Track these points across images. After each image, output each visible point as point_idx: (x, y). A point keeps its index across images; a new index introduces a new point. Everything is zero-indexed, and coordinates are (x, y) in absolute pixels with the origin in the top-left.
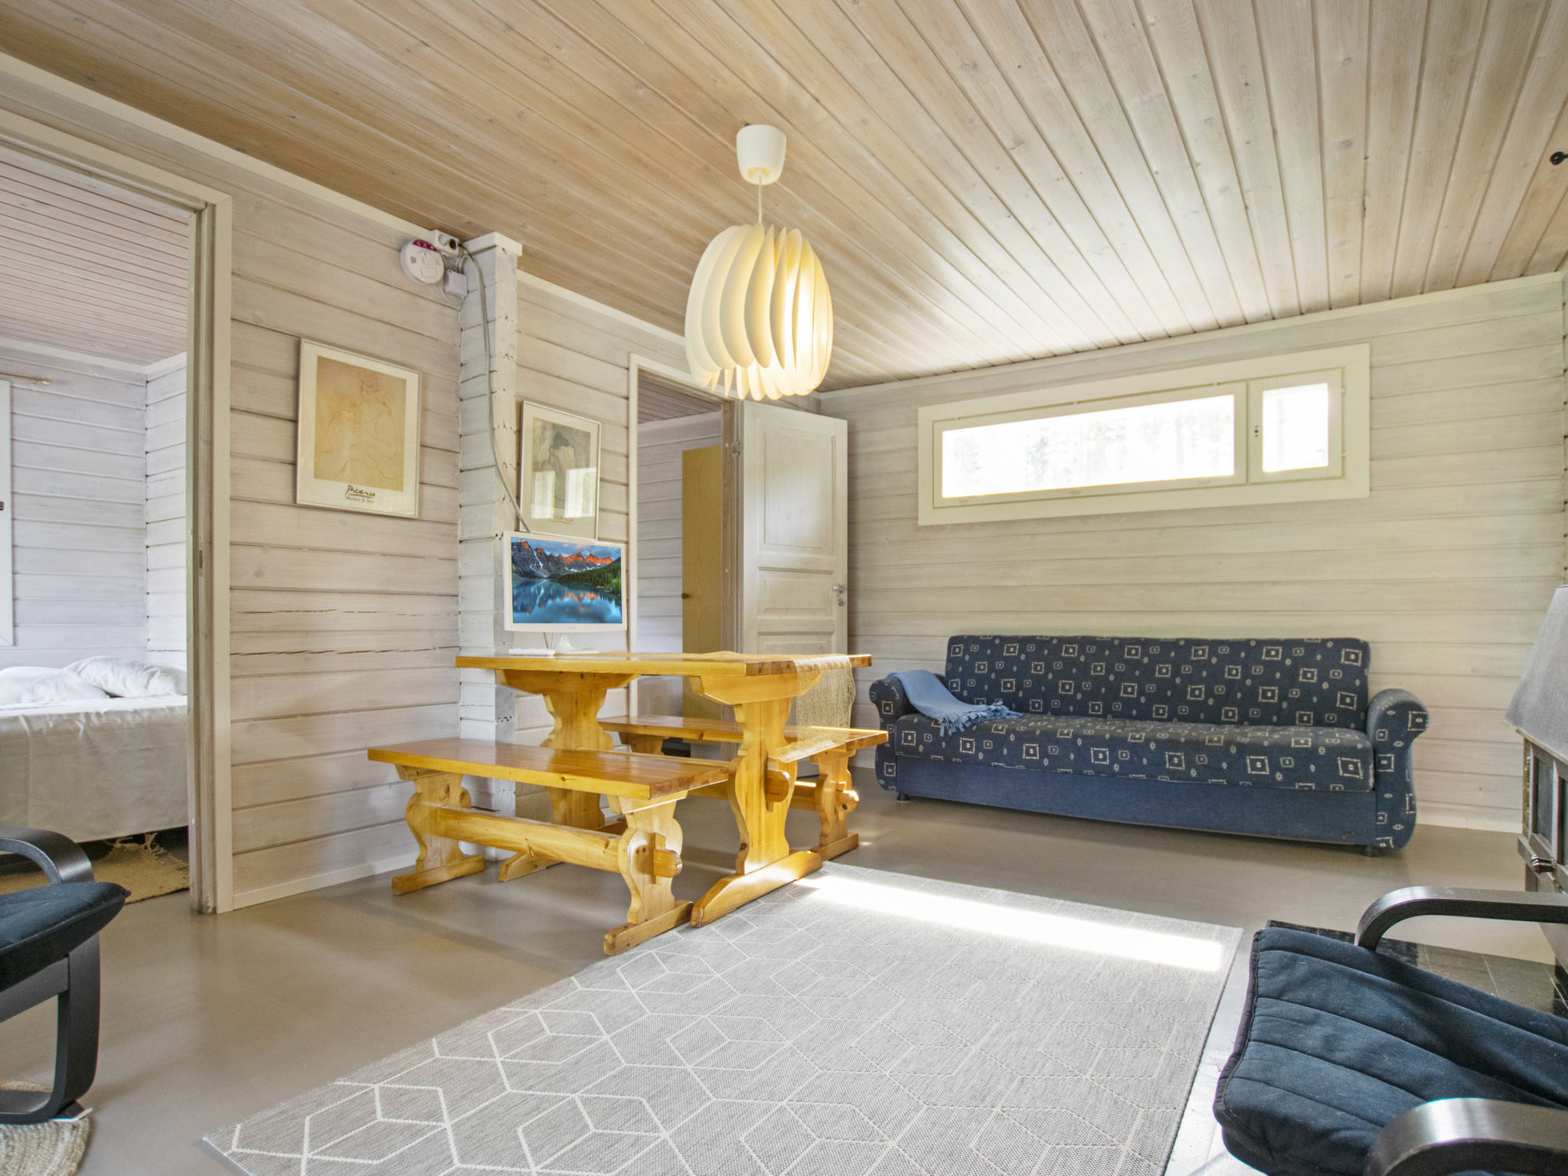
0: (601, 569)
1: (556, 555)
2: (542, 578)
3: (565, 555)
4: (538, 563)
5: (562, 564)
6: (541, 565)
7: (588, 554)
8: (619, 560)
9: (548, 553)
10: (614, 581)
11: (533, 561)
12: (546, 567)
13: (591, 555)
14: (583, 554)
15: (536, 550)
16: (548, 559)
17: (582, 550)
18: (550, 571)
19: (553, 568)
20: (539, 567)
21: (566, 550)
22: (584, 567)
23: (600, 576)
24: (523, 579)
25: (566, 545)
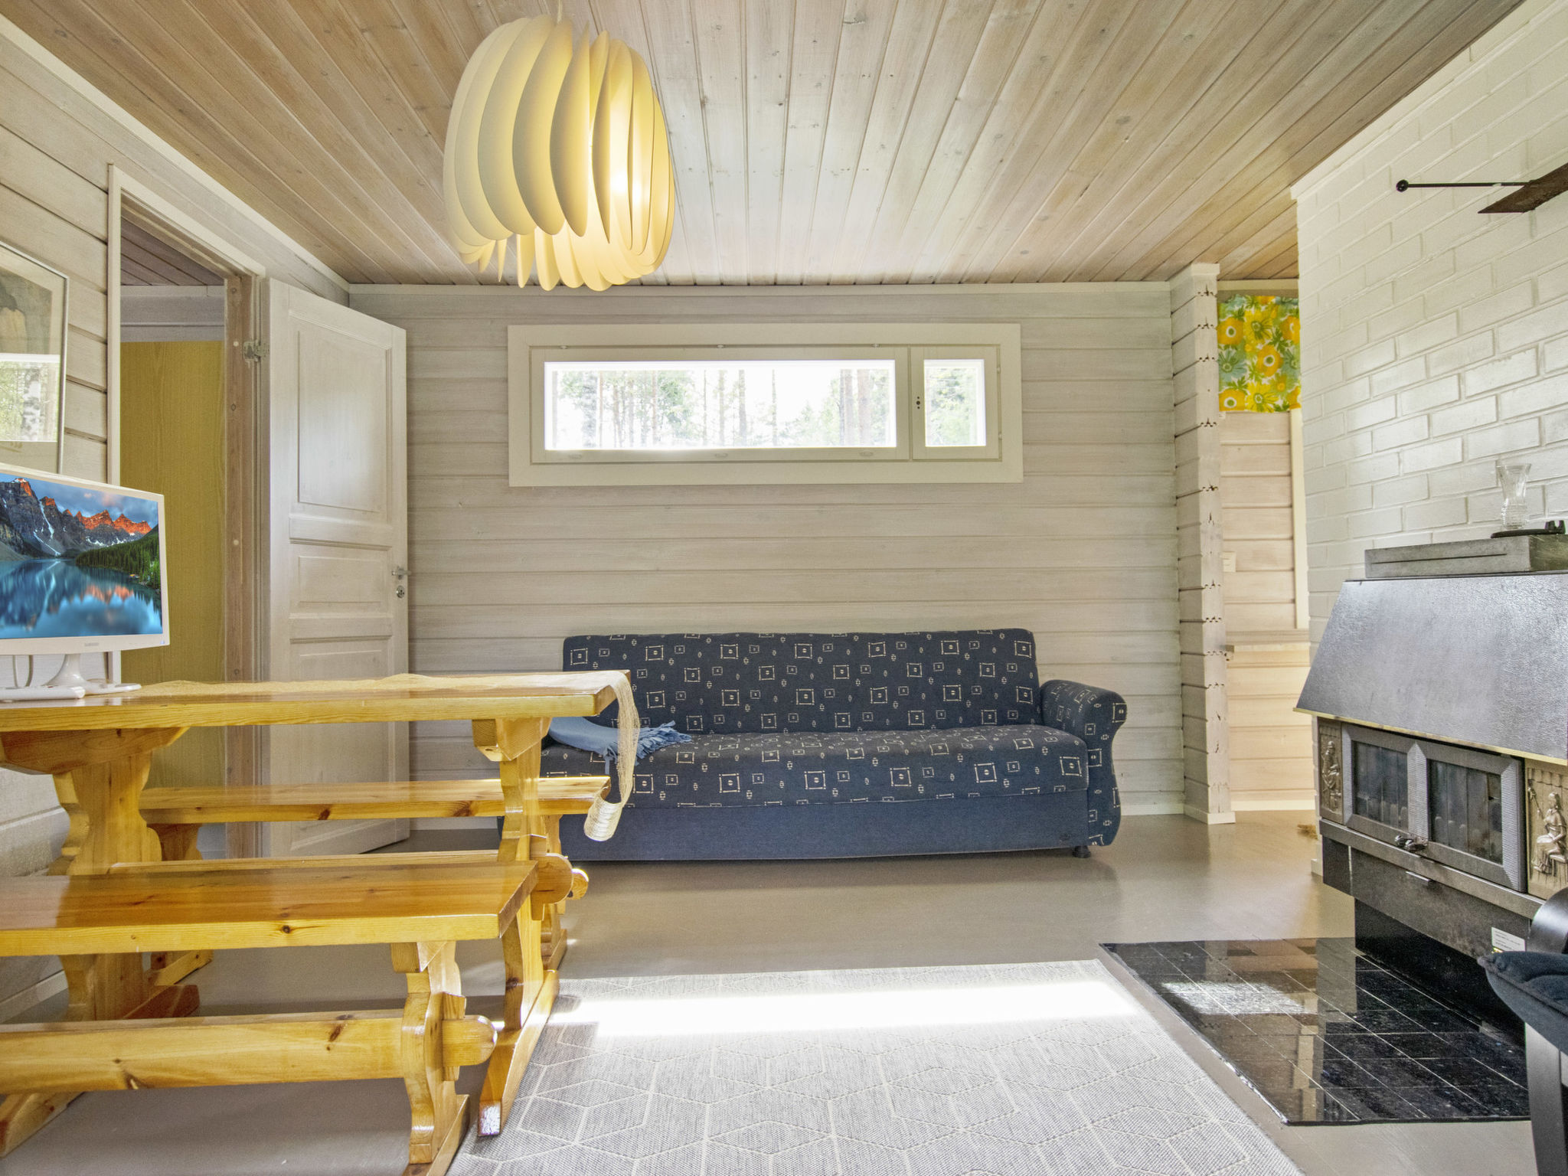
0: (135, 543)
1: (74, 513)
2: (52, 556)
3: (87, 515)
4: (46, 527)
5: (82, 531)
6: (52, 531)
7: (118, 514)
8: (156, 529)
9: (61, 509)
10: (152, 565)
11: (39, 522)
12: (59, 535)
13: (122, 516)
14: (111, 513)
15: (44, 500)
16: (63, 520)
17: (110, 506)
18: (64, 544)
19: (69, 539)
20: (47, 534)
21: (88, 504)
22: (113, 539)
23: (133, 555)
24: (24, 558)
25: (87, 496)
